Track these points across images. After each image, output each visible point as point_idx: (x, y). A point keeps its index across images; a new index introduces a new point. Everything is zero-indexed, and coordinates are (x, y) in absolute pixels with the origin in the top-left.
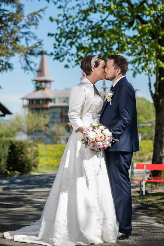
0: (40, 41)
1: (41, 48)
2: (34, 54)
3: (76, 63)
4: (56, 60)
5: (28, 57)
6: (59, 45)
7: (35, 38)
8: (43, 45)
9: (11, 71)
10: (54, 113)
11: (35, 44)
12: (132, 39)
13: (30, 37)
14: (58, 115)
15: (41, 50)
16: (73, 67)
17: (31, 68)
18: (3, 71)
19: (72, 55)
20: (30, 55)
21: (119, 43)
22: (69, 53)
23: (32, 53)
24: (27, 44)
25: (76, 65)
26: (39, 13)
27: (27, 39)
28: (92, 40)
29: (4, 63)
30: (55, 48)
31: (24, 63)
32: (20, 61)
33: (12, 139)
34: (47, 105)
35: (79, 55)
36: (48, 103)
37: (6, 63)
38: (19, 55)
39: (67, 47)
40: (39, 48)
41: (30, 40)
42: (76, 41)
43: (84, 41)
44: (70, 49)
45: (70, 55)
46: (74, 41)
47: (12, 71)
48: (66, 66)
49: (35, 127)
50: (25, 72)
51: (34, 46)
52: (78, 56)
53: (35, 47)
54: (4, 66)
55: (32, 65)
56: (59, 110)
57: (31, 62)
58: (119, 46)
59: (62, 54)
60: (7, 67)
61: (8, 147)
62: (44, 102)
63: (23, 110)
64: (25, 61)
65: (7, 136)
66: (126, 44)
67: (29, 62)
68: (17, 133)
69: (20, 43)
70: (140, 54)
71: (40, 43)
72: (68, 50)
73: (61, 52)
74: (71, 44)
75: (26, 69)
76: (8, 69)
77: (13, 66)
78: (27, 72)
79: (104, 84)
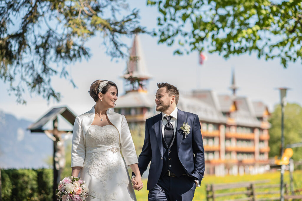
0: (135, 11)
1: (137, 22)
2: (125, 33)
3: (192, 46)
4: (161, 44)
5: (117, 37)
6: (165, 20)
7: (127, 7)
8: (139, 18)
9: (87, 60)
11: (128, 16)
12: (279, 6)
13: (118, 6)
15: (137, 26)
16: (188, 53)
17: (121, 53)
18: (76, 60)
19: (186, 34)
20: (120, 34)
21: (259, 13)
22: (181, 31)
23: (123, 31)
24: (114, 16)
25: (192, 50)
27: (113, 10)
28: (216, 10)
29: (77, 48)
30: (160, 24)
31: (111, 45)
32: (105, 44)
34: (143, 116)
35: (197, 34)
36: (145, 113)
37: (81, 48)
38: (102, 34)
39: (177, 22)
40: (134, 22)
41: (118, 10)
42: (192, 12)
43: (205, 12)
44: (183, 26)
45: (182, 34)
46: (189, 12)
47: (89, 60)
48: (178, 52)
50: (112, 60)
51: (125, 20)
52: (194, 35)
53: (127, 21)
54: (76, 52)
55: (123, 49)
57: (121, 45)
58: (260, 19)
59: (171, 33)
60: (81, 53)
62: (139, 111)
64: (112, 43)
66: (271, 16)
67: (118, 44)
69: (102, 15)
70: (292, 31)
71: (135, 15)
72: (179, 27)
73: (168, 30)
74: (185, 17)
75: (113, 55)
76: (83, 57)
77: (90, 52)
78: (115, 59)
79: (233, 82)
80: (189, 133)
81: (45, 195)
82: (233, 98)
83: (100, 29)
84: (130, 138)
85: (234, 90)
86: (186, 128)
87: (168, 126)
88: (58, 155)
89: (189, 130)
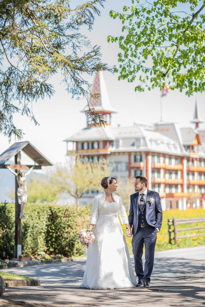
1: (98, 59)
3: (153, 83)
6: (126, 56)
8: (100, 55)
10: (117, 163)
11: (88, 54)
14: (123, 167)
16: (149, 89)
17: (82, 90)
19: (147, 70)
22: (142, 67)
23: (83, 68)
24: (75, 53)
25: (153, 86)
26: (94, 5)
27: (74, 46)
29: (39, 84)
30: (120, 60)
31: (72, 82)
33: (51, 204)
34: (106, 150)
37: (43, 85)
39: (139, 58)
40: (95, 59)
41: (79, 47)
42: (154, 48)
44: (144, 62)
45: (143, 70)
46: (150, 48)
48: (139, 88)
49: (88, 186)
50: (73, 97)
51: (86, 57)
52: (155, 72)
53: (88, 58)
54: (38, 89)
56: (125, 158)
59: (132, 69)
60: (43, 90)
61: (46, 216)
62: (101, 145)
63: (68, 158)
65: (43, 200)
68: (58, 196)
69: (64, 52)
71: (96, 52)
74: (146, 53)
75: (74, 92)
76: (45, 94)
78: (76, 96)
79: (196, 116)
80: (153, 203)
81: (8, 230)
82: (196, 131)
83: (61, 67)
84: (124, 210)
85: (197, 124)
86: (151, 200)
87: (142, 199)
88: (20, 190)
89: (153, 201)
